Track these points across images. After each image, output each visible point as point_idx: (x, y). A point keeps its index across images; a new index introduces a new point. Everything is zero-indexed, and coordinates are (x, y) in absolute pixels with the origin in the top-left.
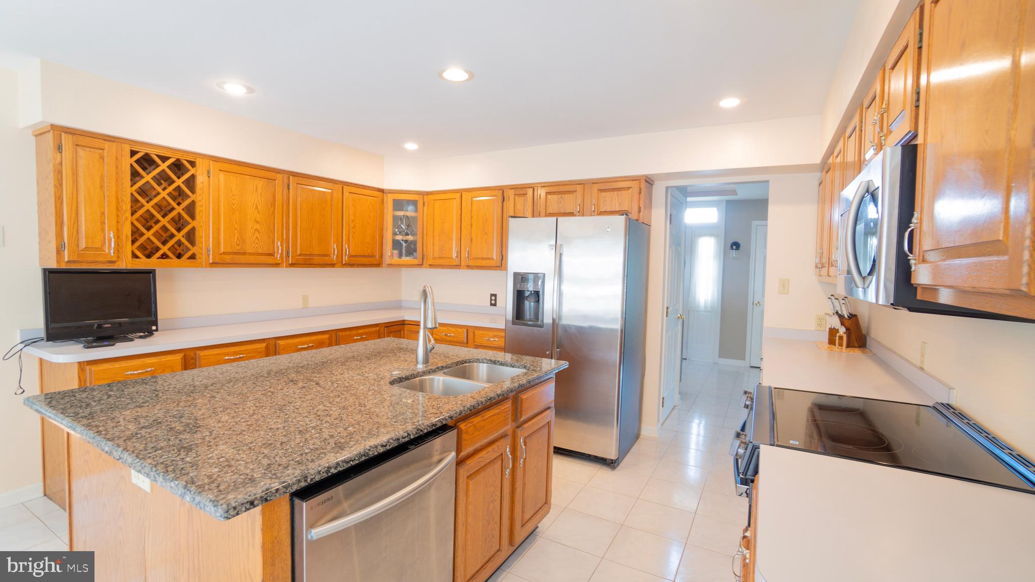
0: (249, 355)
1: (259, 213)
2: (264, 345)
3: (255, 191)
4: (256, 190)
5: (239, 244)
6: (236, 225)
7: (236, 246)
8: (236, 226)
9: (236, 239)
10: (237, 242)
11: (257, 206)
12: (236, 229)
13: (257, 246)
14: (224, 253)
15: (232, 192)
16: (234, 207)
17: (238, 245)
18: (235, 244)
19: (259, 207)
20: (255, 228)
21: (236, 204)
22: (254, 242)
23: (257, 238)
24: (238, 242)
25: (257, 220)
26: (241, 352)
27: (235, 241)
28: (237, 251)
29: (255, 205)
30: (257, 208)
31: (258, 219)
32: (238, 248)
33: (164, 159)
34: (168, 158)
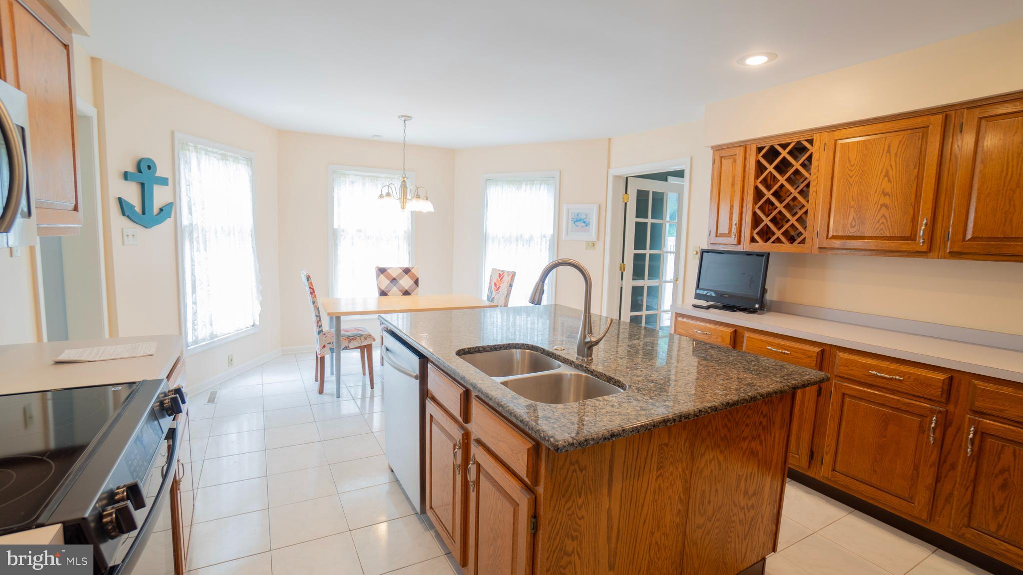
0: (796, 354)
1: (889, 181)
2: (817, 350)
3: (885, 151)
4: (889, 151)
5: (855, 226)
6: (852, 201)
7: (850, 228)
8: (852, 203)
9: (851, 219)
10: (851, 223)
11: (887, 172)
12: (853, 207)
13: (882, 226)
14: (834, 237)
15: (850, 161)
16: (851, 180)
17: (852, 227)
18: (849, 226)
19: (892, 173)
20: (881, 202)
21: (854, 177)
22: (878, 222)
23: (884, 216)
24: (853, 224)
25: (886, 191)
26: (787, 348)
27: (850, 222)
28: (850, 235)
29: (884, 171)
30: (887, 174)
31: (888, 190)
32: (852, 230)
33: (784, 146)
34: (788, 144)
